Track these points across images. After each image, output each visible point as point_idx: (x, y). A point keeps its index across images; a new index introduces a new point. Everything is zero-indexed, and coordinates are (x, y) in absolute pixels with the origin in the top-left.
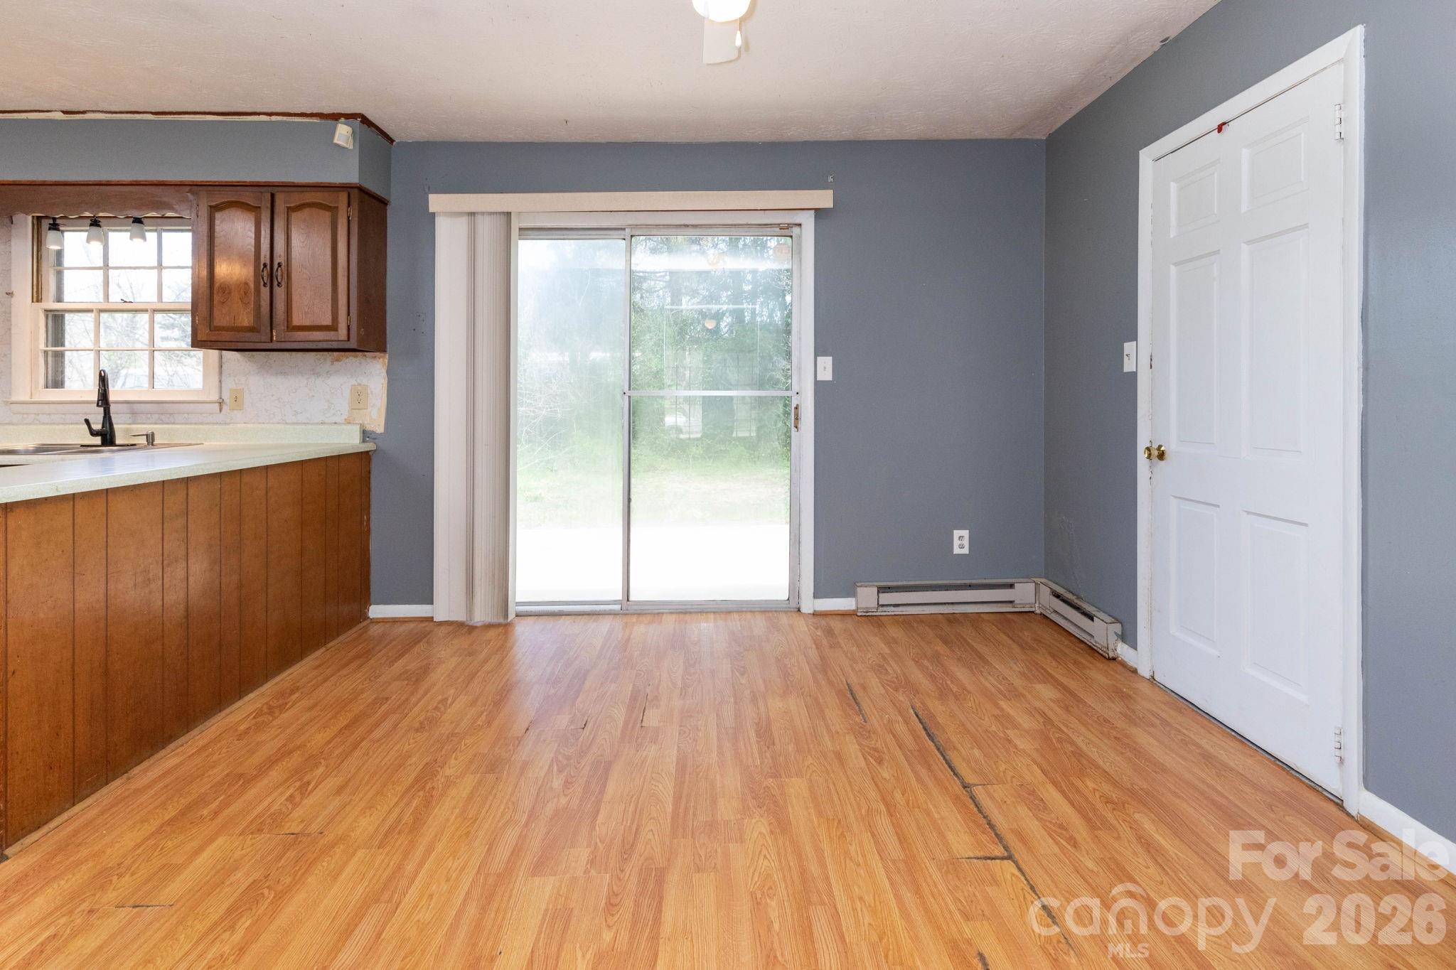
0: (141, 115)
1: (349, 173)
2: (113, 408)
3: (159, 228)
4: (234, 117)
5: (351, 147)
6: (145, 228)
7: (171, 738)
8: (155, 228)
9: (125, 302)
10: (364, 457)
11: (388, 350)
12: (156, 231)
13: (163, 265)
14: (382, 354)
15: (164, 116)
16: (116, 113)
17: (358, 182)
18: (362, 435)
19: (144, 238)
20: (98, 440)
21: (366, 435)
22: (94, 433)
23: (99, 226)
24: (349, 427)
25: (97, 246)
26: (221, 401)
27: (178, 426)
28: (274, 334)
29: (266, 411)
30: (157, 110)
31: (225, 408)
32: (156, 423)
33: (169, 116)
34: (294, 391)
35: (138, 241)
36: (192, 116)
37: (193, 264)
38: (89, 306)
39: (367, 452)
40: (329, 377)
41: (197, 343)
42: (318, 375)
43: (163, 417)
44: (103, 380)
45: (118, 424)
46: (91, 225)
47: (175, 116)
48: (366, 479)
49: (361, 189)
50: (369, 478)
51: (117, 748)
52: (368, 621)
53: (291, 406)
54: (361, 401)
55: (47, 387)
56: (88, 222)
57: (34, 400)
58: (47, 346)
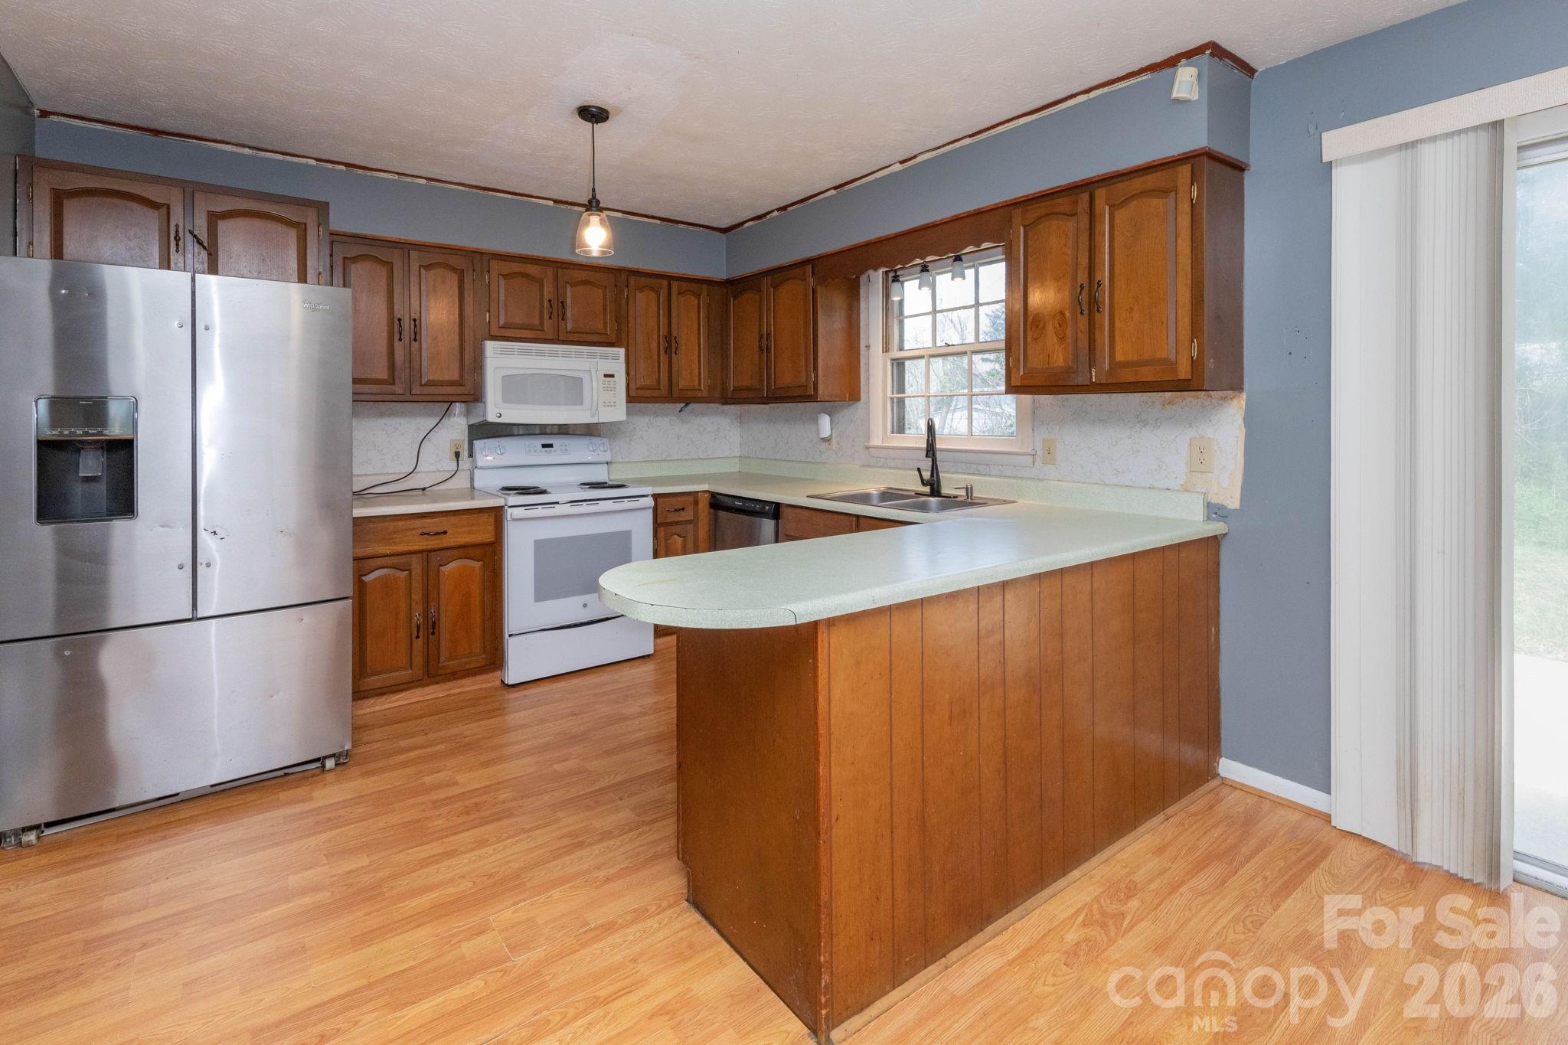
0: (961, 142)
1: (1195, 137)
2: (939, 455)
3: (976, 263)
4: (1048, 110)
5: (1195, 97)
6: (965, 265)
7: (989, 919)
8: (971, 264)
9: (949, 345)
10: (1213, 543)
11: (1246, 386)
12: (973, 266)
13: (980, 302)
14: (1237, 393)
15: (980, 136)
16: (939, 148)
17: (1206, 145)
18: (1206, 510)
19: (964, 277)
20: (927, 489)
21: (1215, 511)
22: (924, 483)
23: (928, 271)
24: (1186, 496)
25: (926, 291)
26: (1033, 453)
27: (993, 479)
28: (1093, 374)
29: (1082, 467)
30: (974, 131)
31: (1038, 461)
32: (974, 474)
33: (985, 134)
34: (1114, 444)
35: (958, 280)
36: (1006, 125)
37: (1006, 298)
38: (921, 353)
39: (1215, 537)
40: (1159, 427)
41: (1011, 389)
42: (1145, 424)
43: (980, 467)
44: (931, 428)
45: (945, 472)
46: (922, 271)
47: (990, 131)
48: (1213, 575)
49: (1210, 155)
50: (1218, 572)
51: (936, 922)
52: (1219, 779)
53: (1111, 463)
54: (1204, 462)
55: (893, 432)
56: (919, 268)
57: (884, 445)
58: (893, 394)
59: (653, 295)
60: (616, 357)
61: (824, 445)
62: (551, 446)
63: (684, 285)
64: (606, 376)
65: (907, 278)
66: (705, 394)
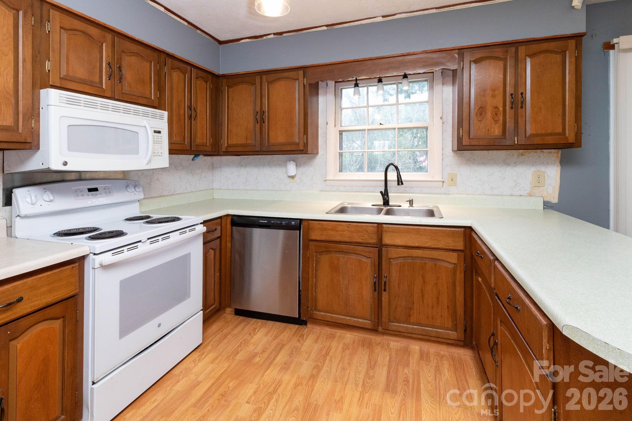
14: (557, 151)
17: (585, 31)
21: (545, 204)
24: (534, 199)
26: (443, 180)
27: (417, 195)
28: (516, 139)
29: (472, 187)
31: (445, 185)
38: (363, 128)
40: (516, 166)
42: (508, 165)
43: (407, 189)
53: (489, 184)
54: (540, 182)
55: (339, 172)
56: (377, 80)
57: (335, 179)
58: (340, 150)
59: (181, 75)
60: (161, 118)
61: (289, 180)
62: (96, 190)
63: (200, 73)
64: (155, 132)
65: (345, 87)
66: (209, 149)
